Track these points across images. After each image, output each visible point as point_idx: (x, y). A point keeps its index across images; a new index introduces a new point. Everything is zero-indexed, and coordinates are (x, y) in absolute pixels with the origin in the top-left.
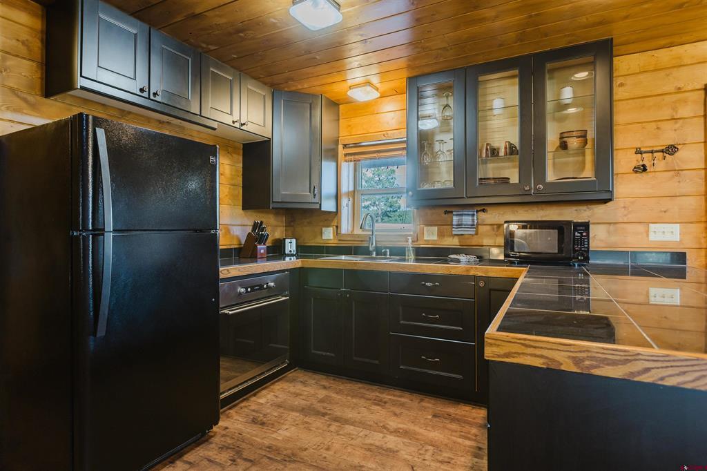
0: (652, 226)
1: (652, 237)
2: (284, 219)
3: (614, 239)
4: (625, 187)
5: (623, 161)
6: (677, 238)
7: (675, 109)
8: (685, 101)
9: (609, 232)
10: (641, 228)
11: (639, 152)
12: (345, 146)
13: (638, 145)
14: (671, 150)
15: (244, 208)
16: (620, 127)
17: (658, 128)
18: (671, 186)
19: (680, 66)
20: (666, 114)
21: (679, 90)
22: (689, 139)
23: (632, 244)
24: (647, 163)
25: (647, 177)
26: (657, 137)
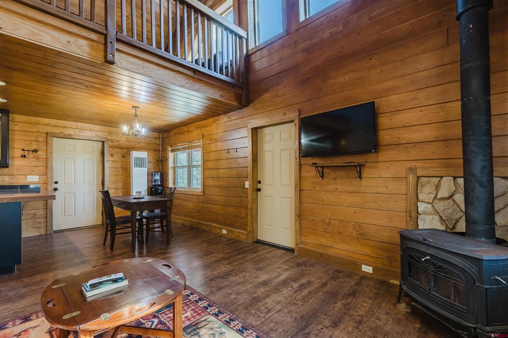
0: (28, 176)
1: (28, 180)
3: (12, 181)
4: (18, 163)
5: (17, 152)
6: (37, 180)
7: (37, 138)
8: (40, 136)
9: (10, 178)
10: (24, 177)
11: (23, 150)
13: (22, 148)
14: (35, 151)
16: (16, 140)
17: (31, 143)
18: (35, 163)
19: (39, 124)
20: (34, 139)
21: (38, 132)
22: (42, 148)
23: (19, 182)
24: (26, 154)
25: (26, 159)
26: (30, 146)
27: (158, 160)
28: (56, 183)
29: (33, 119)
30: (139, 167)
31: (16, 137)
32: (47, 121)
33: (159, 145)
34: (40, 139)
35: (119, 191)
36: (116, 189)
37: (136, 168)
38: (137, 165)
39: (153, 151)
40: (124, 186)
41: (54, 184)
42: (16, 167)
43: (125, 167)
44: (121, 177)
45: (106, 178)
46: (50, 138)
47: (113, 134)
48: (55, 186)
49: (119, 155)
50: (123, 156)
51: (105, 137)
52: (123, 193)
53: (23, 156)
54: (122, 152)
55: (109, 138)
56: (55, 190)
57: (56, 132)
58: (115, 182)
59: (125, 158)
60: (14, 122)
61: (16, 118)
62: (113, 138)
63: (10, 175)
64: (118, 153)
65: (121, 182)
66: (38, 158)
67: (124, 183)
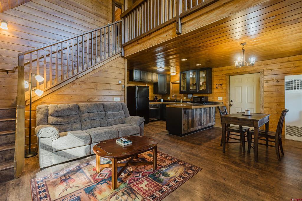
0: (218, 97)
1: (218, 99)
2: (161, 95)
3: (213, 100)
4: (215, 91)
5: (214, 86)
6: (222, 100)
7: (222, 77)
8: (223, 76)
10: (217, 98)
11: (217, 85)
12: (172, 82)
13: (216, 83)
14: (221, 85)
15: (154, 94)
16: (214, 80)
17: (219, 81)
18: (221, 91)
19: (223, 70)
20: (221, 78)
21: (223, 74)
22: (224, 83)
23: (215, 100)
24: (218, 87)
25: (218, 89)
26: (219, 82)
28: (232, 101)
29: (220, 68)
30: (292, 89)
31: (214, 79)
32: (226, 67)
34: (223, 78)
35: (273, 109)
36: (271, 108)
38: (290, 88)
40: (279, 106)
41: (231, 102)
42: (214, 93)
43: (279, 90)
44: (276, 98)
45: (261, 99)
46: (228, 77)
47: (268, 65)
48: (231, 103)
49: (273, 81)
50: (278, 81)
51: (261, 69)
52: (277, 112)
53: (217, 88)
54: (276, 78)
55: (265, 69)
56: (231, 105)
57: (231, 72)
58: (270, 103)
59: (279, 83)
60: (214, 72)
61: (215, 69)
62: (268, 69)
63: (212, 97)
64: (273, 80)
65: (275, 103)
66: (222, 88)
67: (278, 104)
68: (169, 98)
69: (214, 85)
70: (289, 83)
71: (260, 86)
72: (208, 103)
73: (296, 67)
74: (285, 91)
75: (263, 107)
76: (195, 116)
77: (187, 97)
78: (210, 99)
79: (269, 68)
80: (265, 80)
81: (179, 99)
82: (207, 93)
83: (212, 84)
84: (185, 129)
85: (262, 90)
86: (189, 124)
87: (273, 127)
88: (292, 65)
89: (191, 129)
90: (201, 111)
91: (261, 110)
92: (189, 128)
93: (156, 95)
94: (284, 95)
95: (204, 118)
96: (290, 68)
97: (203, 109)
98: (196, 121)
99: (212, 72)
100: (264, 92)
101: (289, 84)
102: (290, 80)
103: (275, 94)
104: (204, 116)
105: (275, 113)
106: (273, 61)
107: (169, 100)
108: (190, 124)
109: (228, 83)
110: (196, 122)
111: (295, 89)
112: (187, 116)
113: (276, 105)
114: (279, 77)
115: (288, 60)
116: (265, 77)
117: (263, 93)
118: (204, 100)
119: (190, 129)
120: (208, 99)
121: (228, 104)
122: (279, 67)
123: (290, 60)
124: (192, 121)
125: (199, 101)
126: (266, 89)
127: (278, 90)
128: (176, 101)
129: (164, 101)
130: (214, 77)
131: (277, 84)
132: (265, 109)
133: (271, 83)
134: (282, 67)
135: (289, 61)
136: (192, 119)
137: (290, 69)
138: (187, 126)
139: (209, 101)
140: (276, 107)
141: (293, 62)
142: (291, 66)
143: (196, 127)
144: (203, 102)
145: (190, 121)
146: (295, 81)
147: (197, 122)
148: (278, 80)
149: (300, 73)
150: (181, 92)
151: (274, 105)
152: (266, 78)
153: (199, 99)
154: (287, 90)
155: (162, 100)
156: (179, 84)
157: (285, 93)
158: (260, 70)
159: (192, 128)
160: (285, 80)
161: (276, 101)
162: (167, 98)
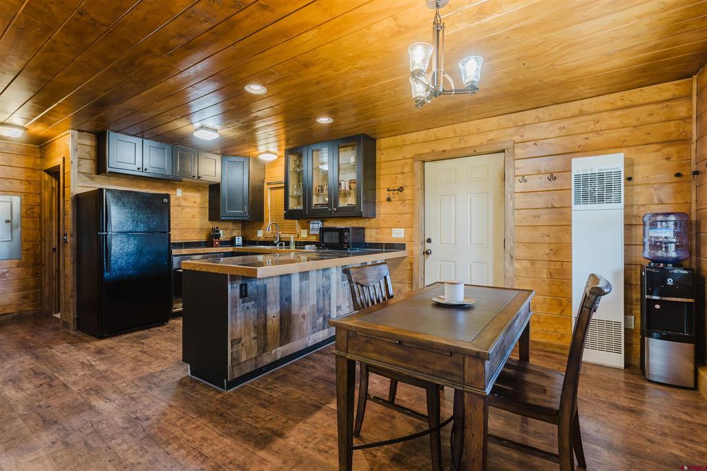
0: (393, 230)
1: (394, 235)
2: (240, 225)
3: (378, 236)
4: (383, 209)
5: (382, 194)
6: (403, 236)
7: (403, 167)
8: (406, 164)
9: (377, 233)
10: (389, 231)
11: (388, 190)
12: (268, 184)
13: (388, 186)
14: (401, 189)
15: (210, 220)
16: (382, 177)
17: (396, 178)
18: (400, 209)
19: (405, 145)
20: (399, 170)
21: (404, 158)
22: (408, 184)
23: (385, 239)
24: (391, 196)
25: (391, 203)
26: (395, 182)
27: (678, 175)
28: (429, 241)
29: (398, 140)
30: (594, 202)
32: (414, 136)
33: (687, 119)
34: (407, 169)
35: (539, 265)
36: (533, 262)
37: (582, 207)
38: (586, 198)
39: (656, 147)
40: (555, 254)
41: (426, 243)
42: (382, 216)
43: (556, 205)
44: (546, 230)
45: (508, 233)
46: (418, 165)
47: (527, 126)
48: (428, 246)
49: (539, 176)
50: (552, 178)
51: (506, 139)
52: (550, 274)
53: (389, 200)
54: (548, 168)
55: (517, 138)
56: (427, 253)
57: (426, 151)
58: (531, 244)
59: (556, 181)
60: (380, 150)
61: (383, 143)
62: (525, 138)
63: (377, 228)
64: (539, 173)
65: (545, 245)
66: (403, 201)
67: (553, 247)
68: (260, 234)
69: (382, 191)
70: (585, 180)
71: (504, 195)
72: (363, 246)
73: (601, 130)
74: (574, 207)
75: (512, 258)
76: (295, 300)
77: (308, 228)
78: (371, 236)
79: (529, 134)
80: (518, 172)
81: (287, 236)
82: (359, 216)
83: (375, 189)
84: (244, 358)
85: (510, 204)
86: (265, 334)
87: (539, 322)
88: (592, 126)
89: (280, 352)
90: (328, 278)
91: (509, 267)
92: (263, 348)
93: (215, 225)
94: (571, 221)
95: (341, 299)
96: (587, 136)
97: (334, 270)
98: (304, 317)
99: (377, 152)
100: (516, 212)
101: (585, 185)
102: (586, 170)
103: (545, 217)
104: (341, 294)
105: (545, 276)
106: (540, 115)
107: (262, 239)
108: (269, 331)
109: (418, 185)
110: (301, 319)
111: (601, 200)
112: (258, 305)
113: (547, 252)
114: (557, 162)
115: (581, 111)
116: (518, 164)
117: (513, 214)
118: (350, 238)
119: (273, 351)
120: (364, 236)
121: (418, 250)
122: (557, 133)
123: (584, 109)
124: (281, 319)
125: (336, 241)
126: (520, 201)
127: (551, 204)
128: (280, 241)
129: (245, 242)
130: (383, 165)
131: (551, 185)
132: (516, 265)
133: (535, 183)
134: (564, 132)
135: (582, 113)
136: (281, 312)
137: (587, 138)
138: (254, 342)
139: (368, 240)
140: (546, 258)
141: (594, 117)
142: (589, 130)
143: (303, 336)
144: (347, 243)
145: (269, 323)
146: (601, 175)
147: (309, 318)
148: (552, 174)
149: (612, 150)
150: (290, 215)
151: (542, 252)
152: (523, 166)
153: (337, 234)
154: (577, 202)
155: (239, 241)
156: (283, 190)
157: (573, 212)
158: (506, 142)
159: (281, 346)
160: (574, 173)
161: (547, 239)
162: (257, 233)
